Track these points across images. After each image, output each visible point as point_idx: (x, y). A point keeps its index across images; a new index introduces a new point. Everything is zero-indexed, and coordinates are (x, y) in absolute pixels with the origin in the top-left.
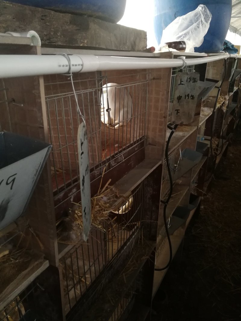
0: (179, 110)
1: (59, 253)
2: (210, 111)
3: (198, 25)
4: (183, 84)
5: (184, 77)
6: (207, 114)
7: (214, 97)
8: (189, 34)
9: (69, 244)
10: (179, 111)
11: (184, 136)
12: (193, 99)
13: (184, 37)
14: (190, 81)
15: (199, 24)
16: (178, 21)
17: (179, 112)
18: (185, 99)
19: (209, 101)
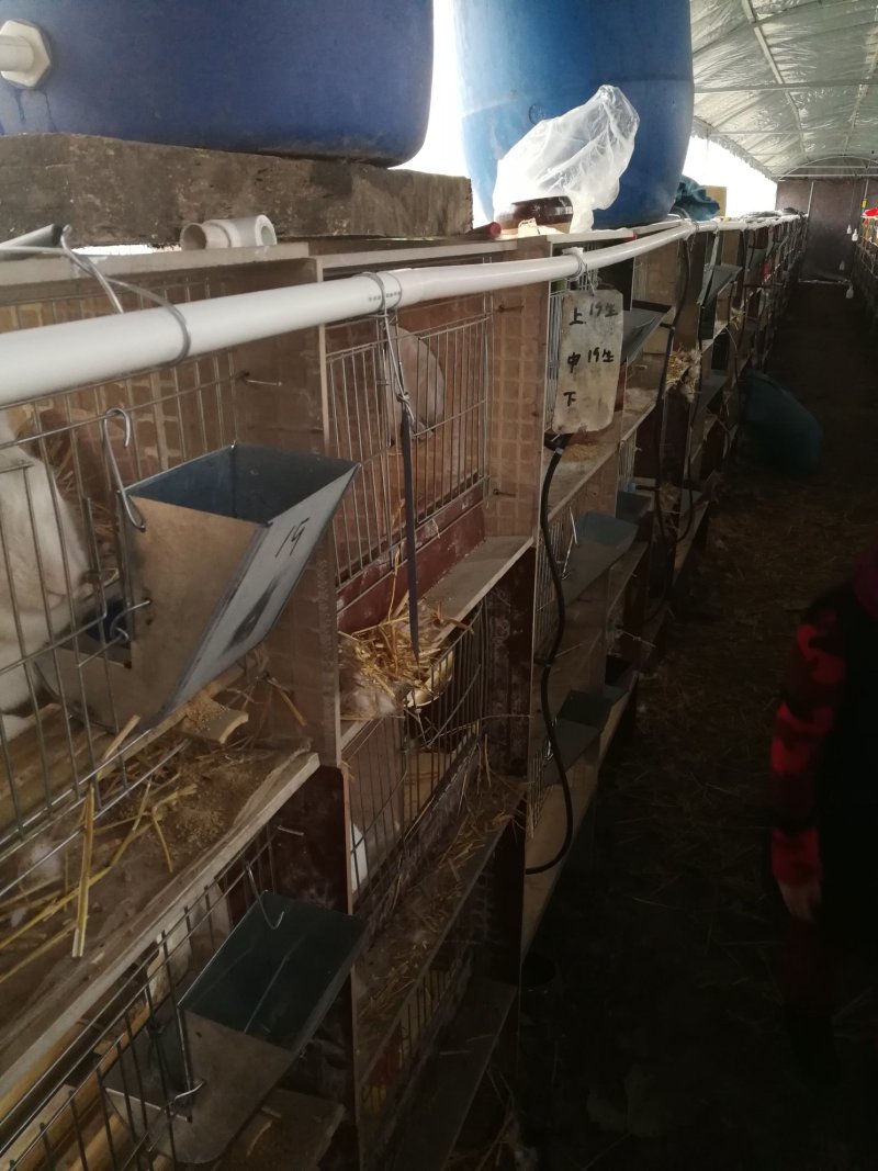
0: (574, 393)
1: (342, 734)
2: (649, 399)
3: (600, 147)
4: (582, 323)
5: (584, 302)
6: (643, 407)
7: (655, 355)
8: (576, 172)
9: (355, 721)
10: (573, 396)
11: (582, 473)
12: (608, 361)
13: (563, 182)
14: (598, 314)
15: (602, 143)
16: (542, 135)
17: (574, 400)
18: (589, 361)
19: (643, 368)
